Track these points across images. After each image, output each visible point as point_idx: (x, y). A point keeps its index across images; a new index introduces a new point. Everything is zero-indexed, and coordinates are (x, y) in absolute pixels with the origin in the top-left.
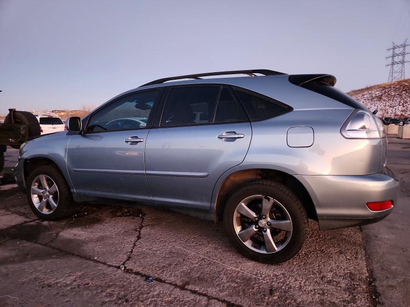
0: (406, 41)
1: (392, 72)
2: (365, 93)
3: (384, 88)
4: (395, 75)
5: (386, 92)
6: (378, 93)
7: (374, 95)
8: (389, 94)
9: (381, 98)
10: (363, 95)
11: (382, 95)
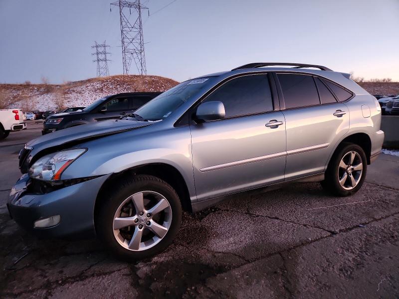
0: (105, 43)
1: (99, 68)
2: (88, 85)
3: (103, 82)
4: (102, 70)
5: (104, 85)
6: (99, 86)
7: (96, 87)
8: (108, 87)
9: (102, 90)
10: (87, 87)
11: (102, 88)
